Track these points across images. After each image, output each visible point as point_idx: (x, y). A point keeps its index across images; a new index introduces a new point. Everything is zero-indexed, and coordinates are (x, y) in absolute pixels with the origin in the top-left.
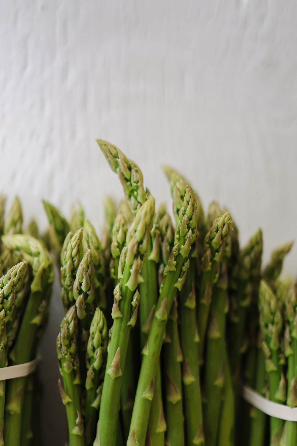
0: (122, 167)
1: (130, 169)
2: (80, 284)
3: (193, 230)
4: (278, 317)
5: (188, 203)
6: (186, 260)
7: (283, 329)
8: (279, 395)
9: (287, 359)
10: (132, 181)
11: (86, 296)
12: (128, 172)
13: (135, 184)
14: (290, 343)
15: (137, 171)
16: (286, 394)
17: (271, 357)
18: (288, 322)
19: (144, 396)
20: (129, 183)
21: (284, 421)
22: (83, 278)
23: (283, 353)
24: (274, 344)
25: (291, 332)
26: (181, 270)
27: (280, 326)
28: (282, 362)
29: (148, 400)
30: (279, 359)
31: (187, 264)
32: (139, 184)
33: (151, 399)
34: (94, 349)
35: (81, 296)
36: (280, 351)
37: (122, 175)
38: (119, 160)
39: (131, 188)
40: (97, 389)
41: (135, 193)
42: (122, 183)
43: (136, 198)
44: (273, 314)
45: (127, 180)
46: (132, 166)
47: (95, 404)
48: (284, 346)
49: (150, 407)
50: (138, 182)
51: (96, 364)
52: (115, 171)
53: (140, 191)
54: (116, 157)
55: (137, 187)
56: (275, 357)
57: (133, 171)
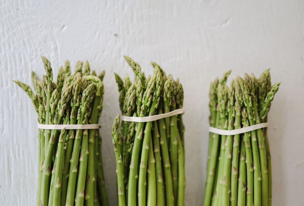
0: (133, 65)
1: (136, 65)
2: (130, 103)
3: (161, 86)
4: (225, 97)
5: (159, 76)
6: (158, 97)
7: (227, 102)
8: (225, 127)
9: (228, 113)
10: (137, 70)
11: (132, 107)
12: (135, 67)
13: (138, 71)
14: (230, 107)
15: (138, 66)
16: (228, 126)
17: (222, 113)
18: (229, 100)
19: (145, 148)
20: (135, 71)
21: (227, 136)
22: (131, 100)
23: (227, 111)
24: (223, 108)
25: (230, 103)
26: (157, 101)
27: (226, 101)
28: (226, 114)
29: (147, 149)
30: (225, 113)
31: (159, 98)
32: (139, 71)
33: (148, 149)
34: (131, 128)
35: (130, 107)
36: (226, 110)
37: (133, 68)
38: (131, 63)
39: (137, 73)
40: (130, 144)
41: (138, 74)
42: (133, 71)
43: (139, 76)
44: (223, 96)
45: (135, 70)
46: (137, 64)
47: (129, 150)
48: (227, 108)
49: (148, 152)
50: (138, 70)
51: (131, 134)
52: (131, 67)
53: (140, 73)
54: (130, 61)
55: (139, 72)
56: (224, 113)
57: (137, 66)
